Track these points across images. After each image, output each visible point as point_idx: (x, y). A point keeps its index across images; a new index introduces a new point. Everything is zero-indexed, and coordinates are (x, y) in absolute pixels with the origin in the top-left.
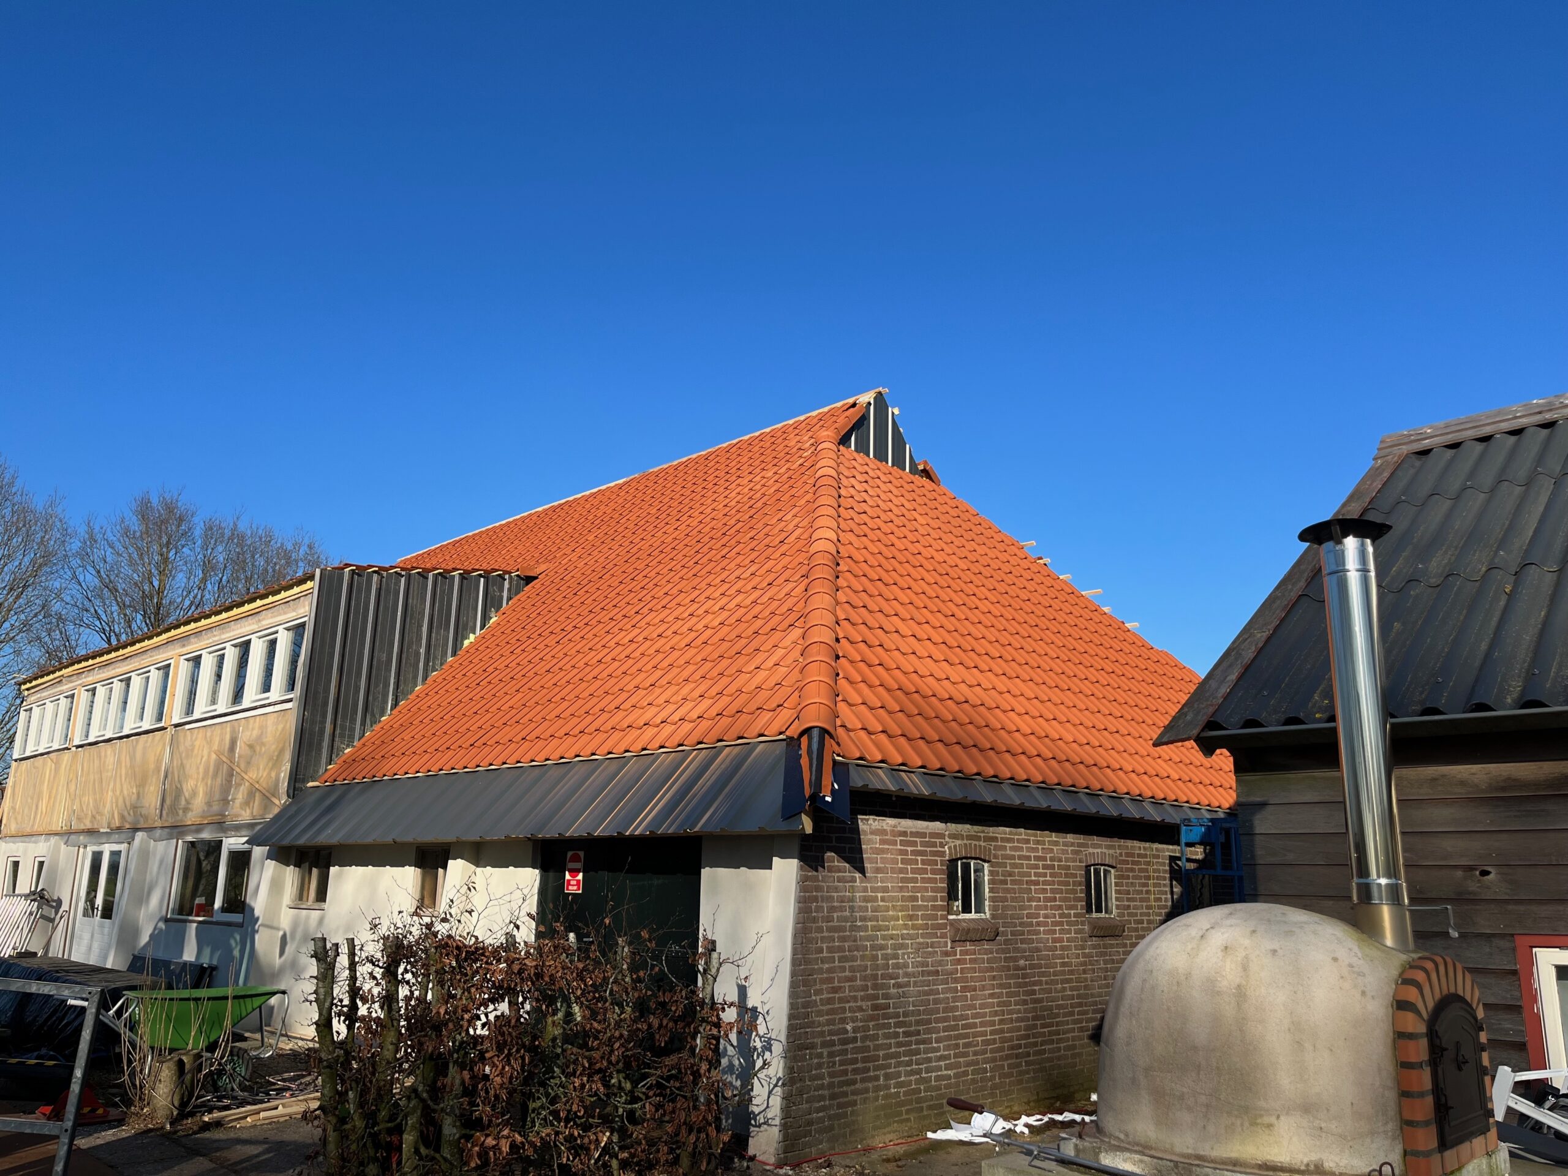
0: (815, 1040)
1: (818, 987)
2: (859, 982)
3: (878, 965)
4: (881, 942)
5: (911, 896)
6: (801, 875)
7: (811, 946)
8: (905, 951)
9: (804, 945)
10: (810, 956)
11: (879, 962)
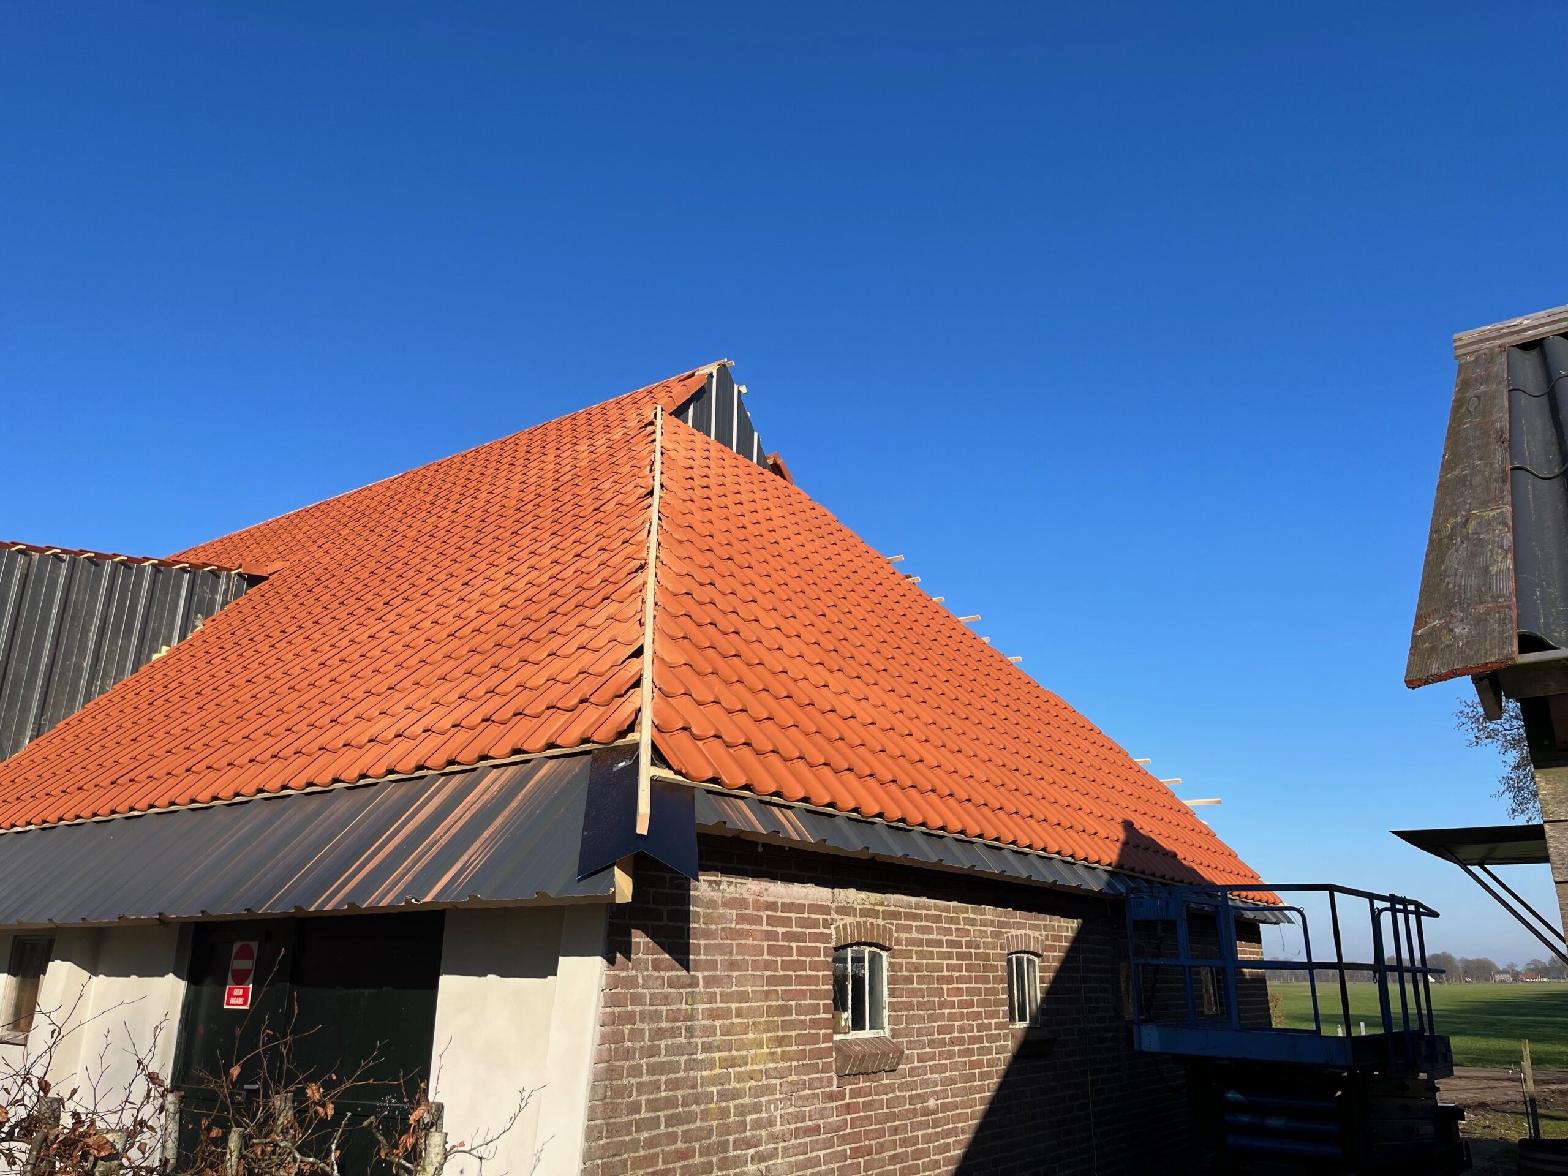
3: (728, 1126)
4: (734, 1085)
6: (608, 977)
7: (620, 1100)
8: (771, 1098)
9: (608, 1101)
10: (619, 1120)
11: (730, 1120)
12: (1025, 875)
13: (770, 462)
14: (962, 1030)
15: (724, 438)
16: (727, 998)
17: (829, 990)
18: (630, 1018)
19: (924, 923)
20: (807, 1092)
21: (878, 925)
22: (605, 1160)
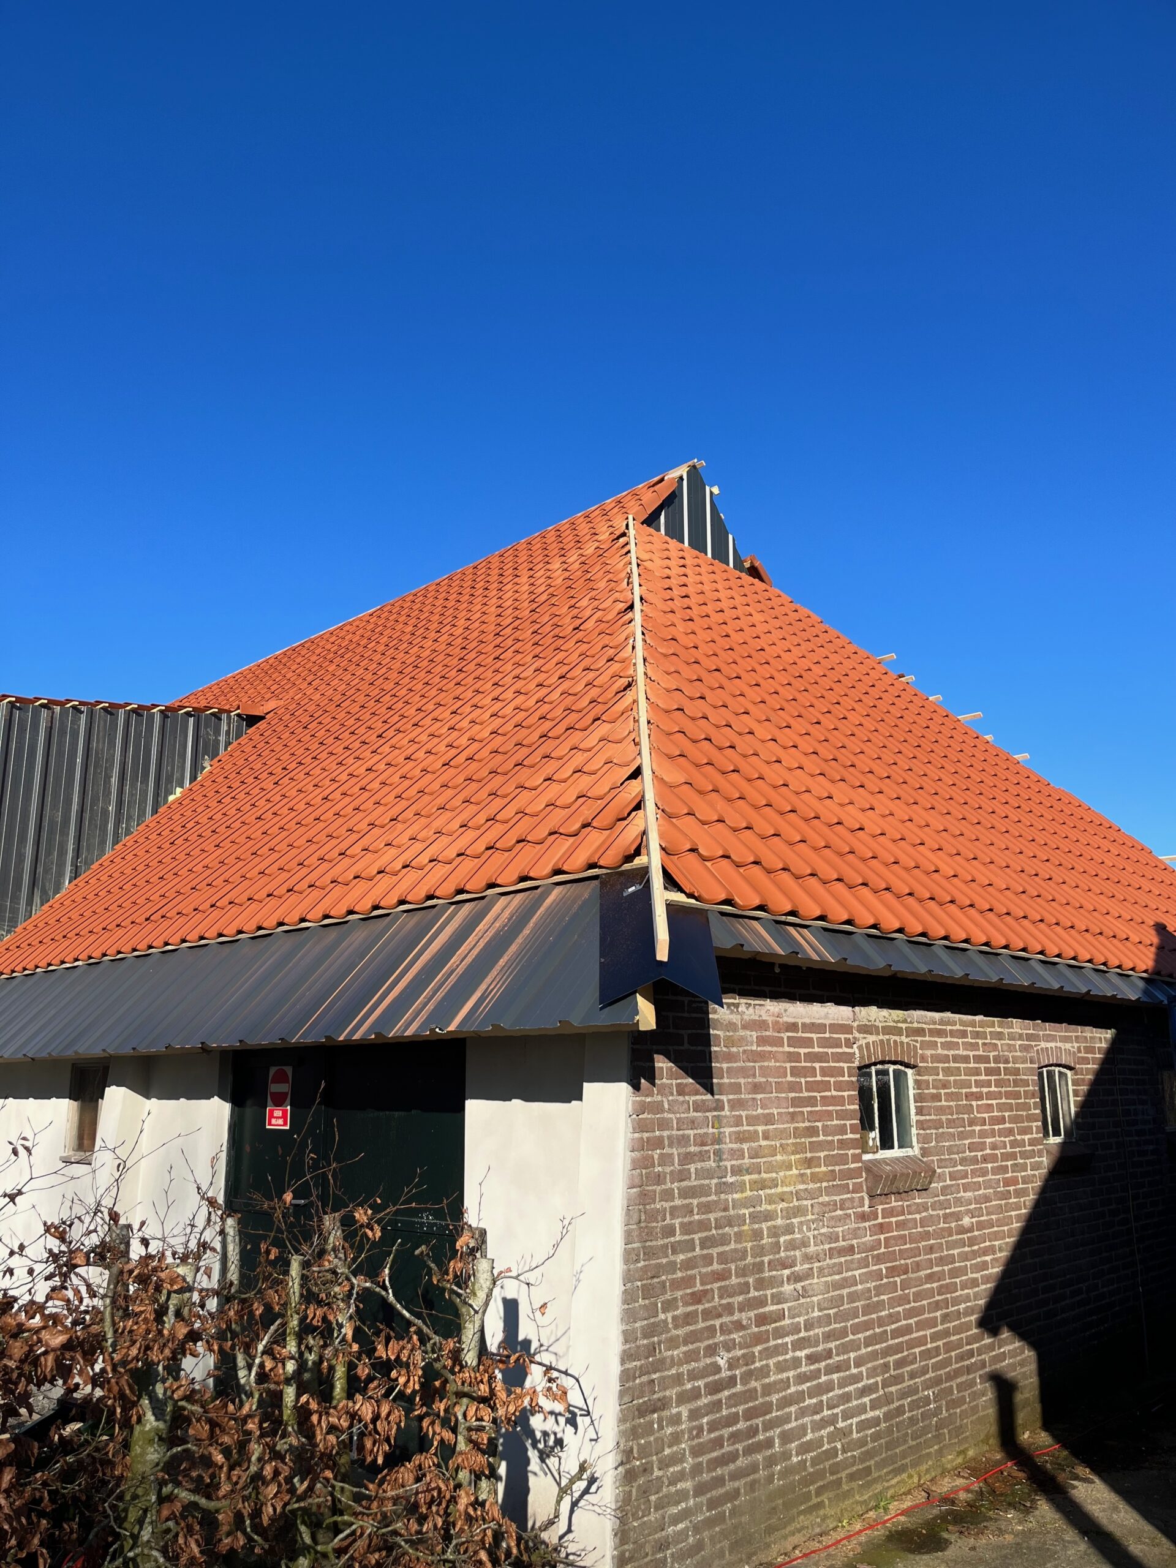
0: (668, 1393)
1: (668, 1296)
2: (734, 1280)
3: (762, 1247)
4: (765, 1207)
5: (807, 1128)
6: (634, 1102)
7: (654, 1224)
8: (803, 1219)
9: (643, 1225)
10: (654, 1243)
11: (764, 1242)
12: (1056, 986)
13: (747, 565)
14: (994, 1147)
15: (698, 543)
16: (753, 1120)
17: (854, 1111)
18: (658, 1143)
19: (949, 1039)
20: (839, 1212)
21: (902, 1043)
22: (645, 1282)
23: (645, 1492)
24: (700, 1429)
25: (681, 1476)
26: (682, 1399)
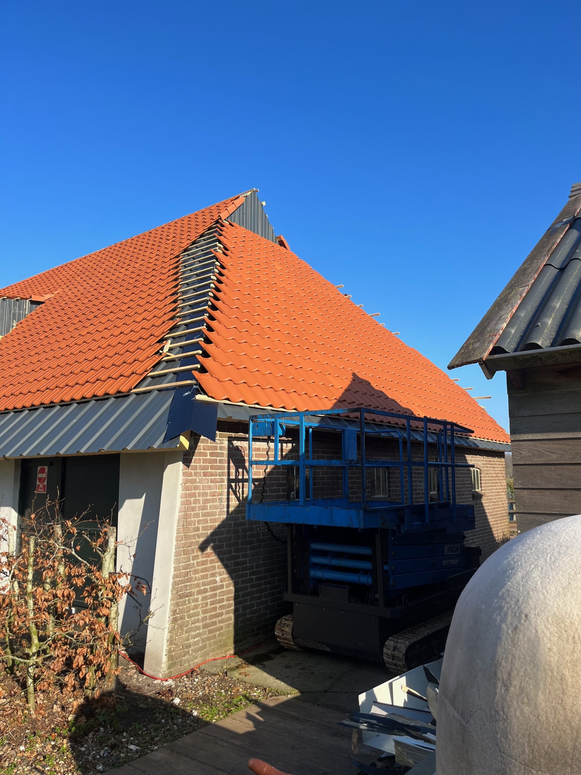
4: (241, 520)
6: (183, 479)
7: (190, 526)
9: (185, 527)
10: (190, 534)
17: (284, 483)
18: (194, 495)
22: (185, 549)
23: (181, 626)
24: (207, 604)
25: (198, 621)
26: (199, 592)
